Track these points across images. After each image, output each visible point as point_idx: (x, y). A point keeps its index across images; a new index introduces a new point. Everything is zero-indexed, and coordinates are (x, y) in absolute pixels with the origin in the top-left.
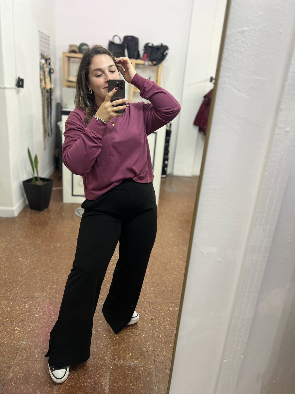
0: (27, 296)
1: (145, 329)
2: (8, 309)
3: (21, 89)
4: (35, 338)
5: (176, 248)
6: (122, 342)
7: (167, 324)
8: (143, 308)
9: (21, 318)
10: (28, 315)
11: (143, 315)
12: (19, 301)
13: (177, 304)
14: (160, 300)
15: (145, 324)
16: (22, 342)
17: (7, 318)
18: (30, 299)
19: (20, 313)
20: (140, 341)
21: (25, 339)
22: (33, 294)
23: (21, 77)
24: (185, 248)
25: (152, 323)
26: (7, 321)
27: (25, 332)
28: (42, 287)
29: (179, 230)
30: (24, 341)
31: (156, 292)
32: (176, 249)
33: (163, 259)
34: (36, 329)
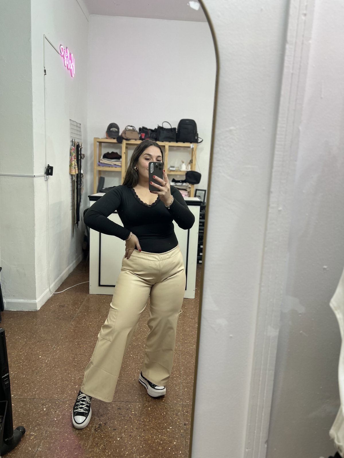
0: (45, 397)
1: (177, 436)
2: (24, 412)
3: (50, 176)
4: (52, 445)
6: (149, 451)
8: (175, 411)
9: (37, 422)
10: (45, 419)
11: (174, 420)
12: (37, 403)
15: (176, 430)
16: (38, 448)
18: (49, 401)
19: (37, 416)
20: (170, 450)
21: (41, 445)
22: (53, 395)
23: (50, 165)
25: (185, 429)
27: (42, 438)
28: (63, 387)
30: (40, 447)
34: (54, 435)
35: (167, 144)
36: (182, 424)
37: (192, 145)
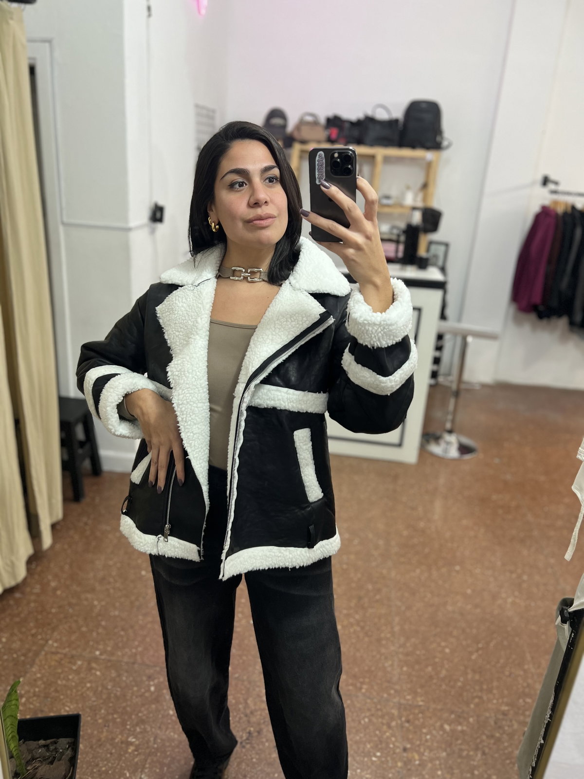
1: (390, 775)
2: (117, 691)
3: (159, 226)
4: (167, 769)
5: (458, 568)
7: (438, 767)
8: (387, 717)
9: (140, 715)
10: (154, 709)
11: (385, 737)
12: (139, 674)
13: (459, 717)
14: (422, 701)
15: (388, 761)
16: (141, 774)
17: (115, 712)
19: (139, 703)
21: (146, 768)
23: (161, 203)
24: (478, 571)
25: (405, 759)
26: (114, 720)
27: (148, 751)
29: (465, 522)
30: (145, 773)
31: (414, 679)
32: (458, 572)
33: (429, 595)
35: (380, 152)
36: (398, 747)
37: (429, 155)
